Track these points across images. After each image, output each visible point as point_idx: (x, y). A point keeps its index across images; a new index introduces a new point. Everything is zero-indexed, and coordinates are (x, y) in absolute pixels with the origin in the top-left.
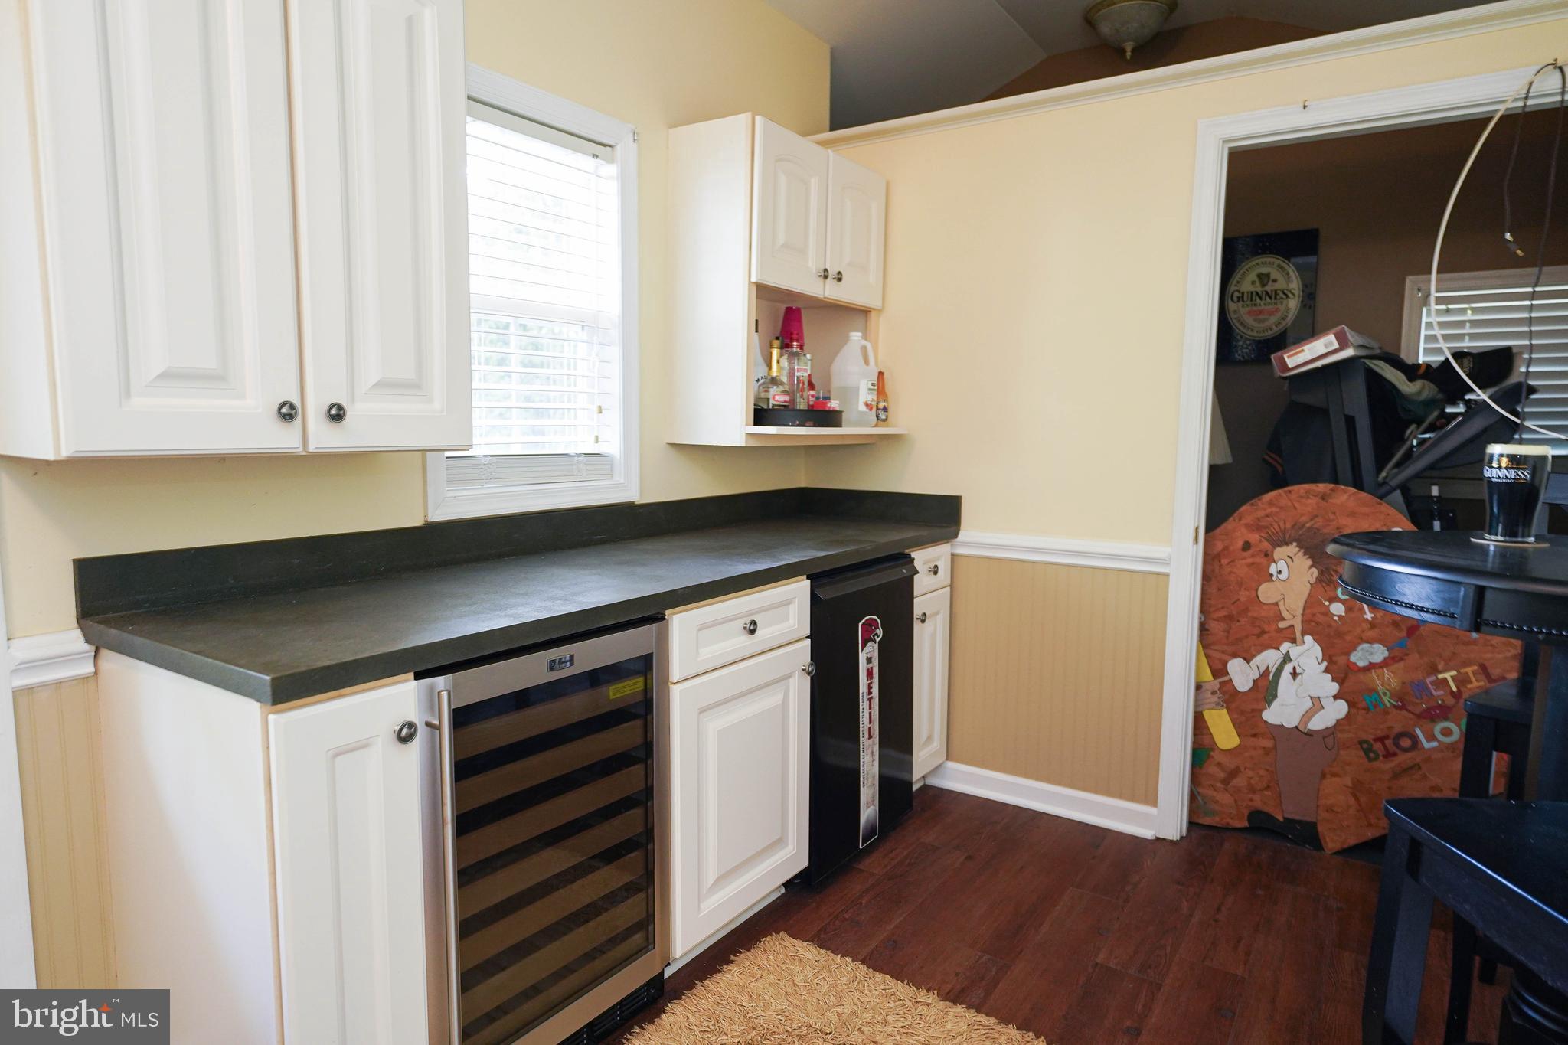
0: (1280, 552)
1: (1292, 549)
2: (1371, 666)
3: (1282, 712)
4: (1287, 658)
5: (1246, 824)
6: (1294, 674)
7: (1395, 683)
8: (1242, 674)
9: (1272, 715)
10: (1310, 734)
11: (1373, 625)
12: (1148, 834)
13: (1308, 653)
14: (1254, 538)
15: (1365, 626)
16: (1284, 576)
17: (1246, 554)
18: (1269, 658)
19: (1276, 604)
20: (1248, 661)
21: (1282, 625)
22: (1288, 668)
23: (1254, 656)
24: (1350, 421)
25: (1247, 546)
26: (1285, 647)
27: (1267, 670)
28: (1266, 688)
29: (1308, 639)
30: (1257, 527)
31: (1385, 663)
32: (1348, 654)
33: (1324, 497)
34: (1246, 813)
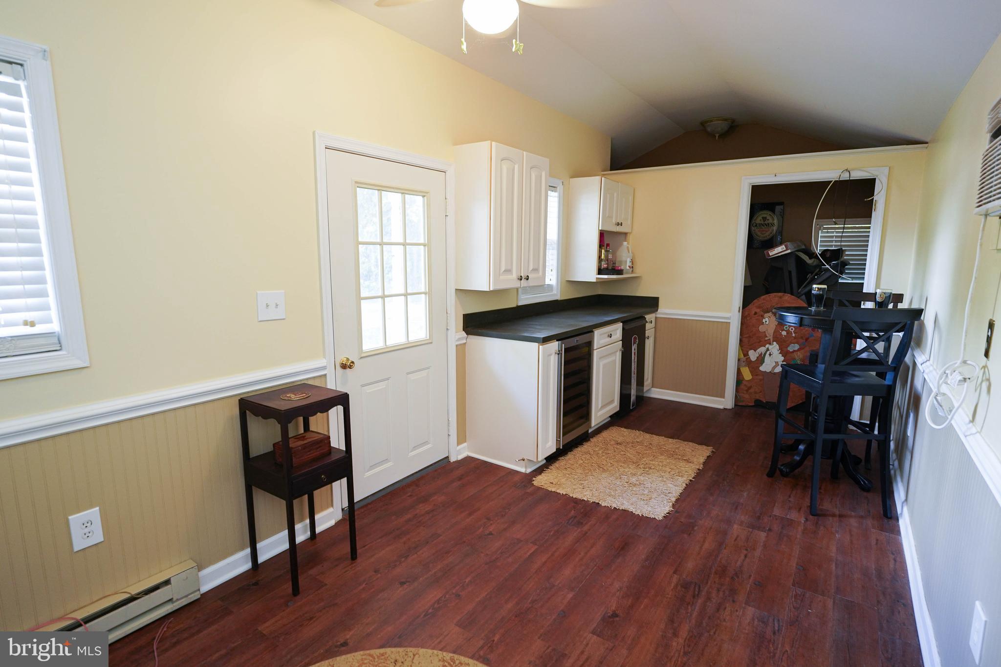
0: (766, 315)
1: (770, 314)
2: (794, 351)
3: (766, 367)
4: (768, 349)
5: (753, 404)
6: (770, 355)
7: (801, 356)
8: (753, 355)
9: (762, 368)
10: (775, 374)
11: (795, 338)
12: (721, 407)
13: (774, 348)
14: (758, 310)
15: (793, 338)
16: (767, 323)
17: (755, 316)
18: (762, 350)
19: (765, 332)
20: (755, 351)
21: (766, 339)
22: (768, 353)
23: (757, 349)
24: (790, 272)
25: (756, 313)
26: (767, 346)
27: (761, 354)
28: (761, 360)
29: (775, 343)
30: (759, 307)
31: (799, 350)
32: (787, 347)
33: (781, 297)
34: (753, 400)
